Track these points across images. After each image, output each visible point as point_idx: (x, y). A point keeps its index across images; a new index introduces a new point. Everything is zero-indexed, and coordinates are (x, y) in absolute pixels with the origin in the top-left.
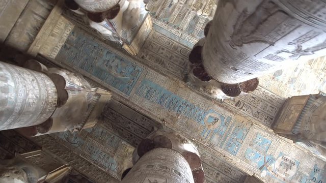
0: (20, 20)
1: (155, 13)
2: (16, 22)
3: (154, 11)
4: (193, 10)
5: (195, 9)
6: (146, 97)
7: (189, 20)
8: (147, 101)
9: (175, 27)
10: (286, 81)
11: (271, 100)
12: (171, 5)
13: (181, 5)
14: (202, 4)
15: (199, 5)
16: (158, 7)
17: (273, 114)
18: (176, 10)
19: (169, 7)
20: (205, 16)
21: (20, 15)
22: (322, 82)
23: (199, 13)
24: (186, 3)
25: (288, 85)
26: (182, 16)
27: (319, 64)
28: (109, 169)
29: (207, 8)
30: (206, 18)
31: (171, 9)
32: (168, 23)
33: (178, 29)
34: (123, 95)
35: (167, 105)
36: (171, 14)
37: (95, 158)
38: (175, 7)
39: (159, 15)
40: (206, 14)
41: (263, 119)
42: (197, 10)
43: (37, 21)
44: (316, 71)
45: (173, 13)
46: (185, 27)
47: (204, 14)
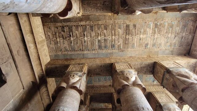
0: (43, 102)
1: (81, 49)
2: (43, 103)
3: (80, 49)
4: (96, 38)
5: (97, 37)
6: (99, 81)
7: (97, 44)
8: (100, 82)
9: (93, 50)
10: (151, 47)
11: (148, 65)
12: (85, 41)
13: (89, 39)
14: (98, 33)
15: (97, 34)
16: (80, 46)
17: (151, 69)
18: (89, 42)
19: (85, 43)
20: (103, 38)
21: (42, 100)
22: (167, 38)
23: (99, 38)
24: (91, 37)
25: (153, 48)
26: (93, 44)
27: (163, 31)
28: (102, 107)
29: (102, 34)
30: (104, 38)
31: (86, 43)
32: (89, 50)
33: (95, 50)
34: (90, 85)
35: (108, 80)
36: (87, 46)
37: (95, 106)
38: (87, 42)
39: (83, 49)
40: (103, 37)
41: (148, 73)
42: (98, 37)
43: (46, 93)
44: (163, 35)
45: (89, 45)
46: (97, 47)
47: (102, 37)
